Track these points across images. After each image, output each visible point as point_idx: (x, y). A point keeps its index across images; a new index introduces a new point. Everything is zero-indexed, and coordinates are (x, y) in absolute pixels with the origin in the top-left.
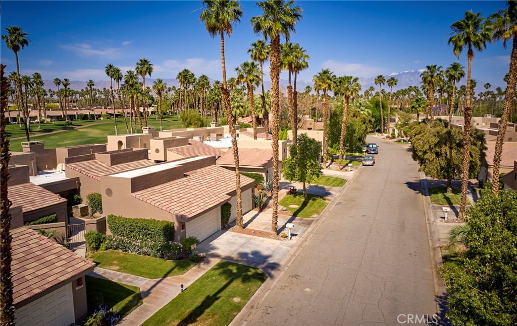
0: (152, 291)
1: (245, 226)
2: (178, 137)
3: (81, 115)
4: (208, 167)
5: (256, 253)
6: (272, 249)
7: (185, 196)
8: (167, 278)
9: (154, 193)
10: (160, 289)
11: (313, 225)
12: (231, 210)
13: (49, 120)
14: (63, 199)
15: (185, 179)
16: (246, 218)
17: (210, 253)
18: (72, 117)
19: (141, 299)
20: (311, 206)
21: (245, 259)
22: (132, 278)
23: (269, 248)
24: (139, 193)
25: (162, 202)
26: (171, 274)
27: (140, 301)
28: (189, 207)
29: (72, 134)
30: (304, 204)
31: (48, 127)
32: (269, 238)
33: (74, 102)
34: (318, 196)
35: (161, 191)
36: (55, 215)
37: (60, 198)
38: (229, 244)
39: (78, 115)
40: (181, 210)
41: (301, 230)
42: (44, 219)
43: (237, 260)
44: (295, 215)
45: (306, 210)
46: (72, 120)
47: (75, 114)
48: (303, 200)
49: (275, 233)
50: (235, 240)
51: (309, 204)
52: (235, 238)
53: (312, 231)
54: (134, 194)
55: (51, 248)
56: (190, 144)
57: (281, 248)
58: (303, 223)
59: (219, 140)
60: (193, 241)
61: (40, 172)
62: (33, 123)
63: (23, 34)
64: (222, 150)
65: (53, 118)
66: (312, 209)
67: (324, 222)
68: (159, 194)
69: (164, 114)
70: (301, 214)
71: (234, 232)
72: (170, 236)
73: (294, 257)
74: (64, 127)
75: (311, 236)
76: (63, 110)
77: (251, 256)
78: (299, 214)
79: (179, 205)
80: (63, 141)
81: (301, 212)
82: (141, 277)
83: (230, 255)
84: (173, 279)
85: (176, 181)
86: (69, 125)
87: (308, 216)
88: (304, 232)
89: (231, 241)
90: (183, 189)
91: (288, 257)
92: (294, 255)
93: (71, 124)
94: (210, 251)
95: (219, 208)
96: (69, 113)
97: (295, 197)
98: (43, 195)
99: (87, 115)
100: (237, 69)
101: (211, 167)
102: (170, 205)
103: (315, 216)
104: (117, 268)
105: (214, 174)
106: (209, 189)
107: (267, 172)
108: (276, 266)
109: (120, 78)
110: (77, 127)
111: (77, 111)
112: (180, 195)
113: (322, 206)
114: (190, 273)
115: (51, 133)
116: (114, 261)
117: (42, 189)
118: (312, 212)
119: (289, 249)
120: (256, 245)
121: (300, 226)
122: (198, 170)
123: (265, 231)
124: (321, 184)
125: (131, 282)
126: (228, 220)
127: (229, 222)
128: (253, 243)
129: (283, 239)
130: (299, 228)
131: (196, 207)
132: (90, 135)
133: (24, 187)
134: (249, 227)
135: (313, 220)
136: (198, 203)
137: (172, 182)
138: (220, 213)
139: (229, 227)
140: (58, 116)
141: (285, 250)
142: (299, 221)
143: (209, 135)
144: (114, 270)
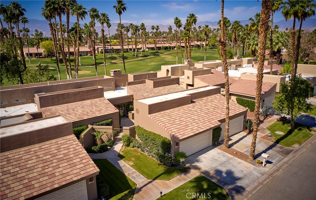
0: (143, 189)
1: (230, 146)
2: (205, 68)
3: (164, 47)
4: (213, 96)
5: (230, 173)
6: (245, 172)
7: (185, 120)
8: (156, 181)
9: (164, 116)
10: (149, 190)
11: (291, 155)
12: (222, 132)
13: (147, 50)
14: (117, 110)
15: (192, 105)
16: (235, 138)
17: (194, 164)
18: (159, 48)
19: (133, 194)
20: (295, 135)
21: (219, 178)
22: (137, 175)
23: (242, 171)
24: (154, 115)
25: (167, 123)
26: (159, 178)
27: (132, 196)
28: (185, 129)
29: (157, 58)
30: (290, 132)
31: (146, 54)
32: (246, 161)
33: (165, 38)
34: (305, 126)
35: (170, 114)
36: (111, 120)
37: (115, 110)
38: (212, 160)
39: (162, 47)
40: (177, 132)
41: (277, 159)
42: (104, 122)
43: (212, 177)
44: (277, 142)
45: (290, 138)
46: (159, 50)
47: (161, 46)
48: (290, 128)
49: (251, 158)
50: (219, 157)
51: (294, 133)
52: (219, 156)
53: (288, 161)
54: (149, 116)
55: (80, 153)
56: (212, 73)
57: (253, 173)
58: (282, 152)
59: (237, 70)
60: (183, 155)
61: (118, 88)
62: (139, 51)
63: (124, 4)
64: (235, 78)
65: (150, 48)
66: (295, 138)
67: (302, 153)
68: (167, 117)
69: (213, 46)
70: (283, 143)
71: (221, 150)
72: (167, 149)
73: (262, 186)
74: (154, 54)
75: (285, 166)
76: (155, 44)
77: (224, 175)
78: (282, 141)
79: (177, 127)
80: (151, 63)
81: (284, 140)
82: (142, 176)
83: (209, 171)
84: (160, 183)
85: (183, 107)
86: (157, 53)
87: (289, 145)
88: (280, 161)
89: (215, 158)
90: (187, 113)
91: (256, 184)
92: (261, 183)
93: (158, 52)
94: (194, 163)
95: (212, 131)
96: (158, 45)
97: (284, 124)
98: (108, 106)
99: (168, 47)
100: (250, 19)
101: (216, 95)
102: (171, 127)
103: (296, 146)
104: (132, 164)
105: (216, 101)
106: (206, 115)
107: (264, 101)
108: (242, 190)
109: (181, 26)
110: (161, 54)
111: (162, 45)
112: (182, 119)
113: (307, 136)
114: (173, 181)
115: (147, 58)
116: (133, 158)
117: (109, 102)
118: (294, 141)
119: (260, 175)
120: (233, 165)
121: (278, 154)
122: (205, 98)
123: (245, 153)
124: (312, 114)
125: (134, 178)
126: (218, 139)
127: (219, 140)
128: (231, 163)
129: (257, 165)
130: (277, 157)
131: (190, 130)
132: (166, 60)
133: (100, 100)
134: (234, 147)
135: (292, 150)
136: (193, 126)
137: (180, 107)
138: (212, 134)
139: (219, 144)
140: (152, 48)
141: (256, 177)
142: (278, 149)
143: (230, 66)
144: (129, 165)
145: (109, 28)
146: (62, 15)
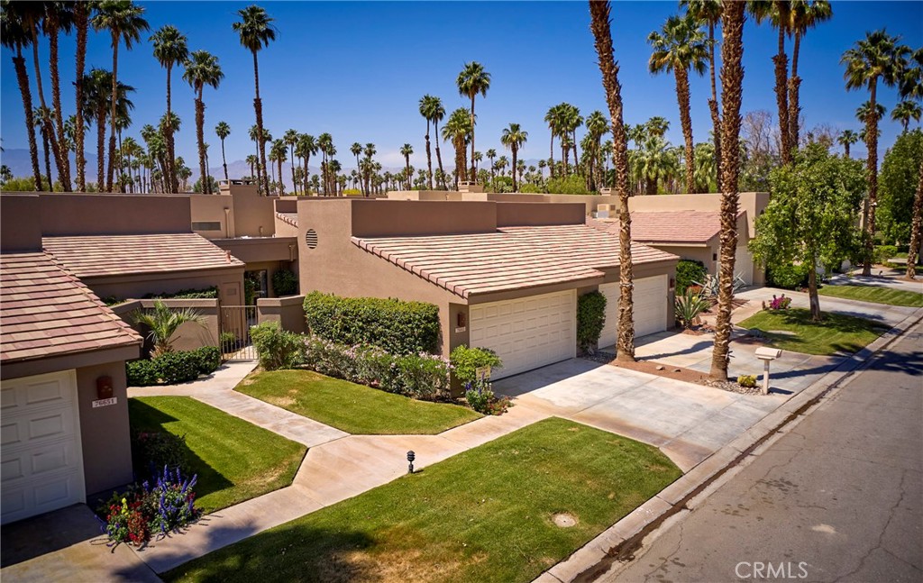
4: (565, 226)
6: (708, 408)
7: (483, 259)
9: (409, 244)
14: (238, 261)
15: (499, 233)
20: (832, 334)
22: (307, 427)
24: (370, 239)
28: (485, 276)
32: (704, 384)
35: (428, 243)
36: (214, 293)
37: (227, 260)
45: (819, 339)
49: (721, 374)
54: (357, 239)
57: (737, 409)
66: (835, 339)
68: (419, 247)
70: (803, 346)
71: (609, 364)
79: (459, 269)
82: (330, 428)
85: (474, 235)
87: (822, 352)
88: (813, 382)
90: (486, 246)
91: (757, 433)
95: (571, 296)
98: (204, 252)
101: (572, 226)
104: (292, 402)
106: (550, 256)
112: (471, 256)
116: (293, 389)
117: (207, 242)
119: (763, 414)
122: (539, 227)
123: (693, 369)
125: (298, 434)
126: (596, 335)
127: (599, 346)
128: (655, 390)
129: (744, 390)
131: (503, 278)
133: (176, 237)
136: (513, 272)
138: (575, 313)
139: (600, 354)
141: (750, 416)
144: (280, 406)
145: (223, 138)
146: (61, 33)
